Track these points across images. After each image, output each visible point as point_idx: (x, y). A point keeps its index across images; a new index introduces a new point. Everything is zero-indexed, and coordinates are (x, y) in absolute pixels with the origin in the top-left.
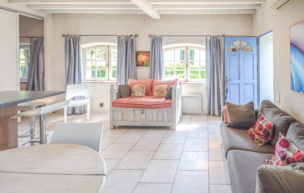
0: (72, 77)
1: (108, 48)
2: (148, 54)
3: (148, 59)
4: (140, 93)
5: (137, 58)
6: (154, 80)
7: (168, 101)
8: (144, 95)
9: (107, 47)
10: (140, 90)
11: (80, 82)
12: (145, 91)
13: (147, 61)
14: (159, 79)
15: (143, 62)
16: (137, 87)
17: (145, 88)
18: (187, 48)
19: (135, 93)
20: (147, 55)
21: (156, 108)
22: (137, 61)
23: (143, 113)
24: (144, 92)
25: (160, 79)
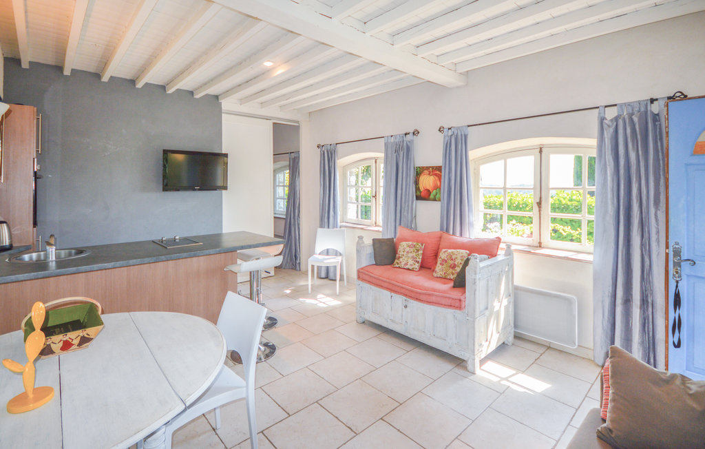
0: (326, 215)
1: (376, 162)
2: (438, 172)
3: (439, 184)
4: (411, 262)
5: (417, 183)
6: (445, 235)
7: (456, 294)
8: (417, 266)
9: (374, 161)
10: (410, 255)
11: (335, 226)
12: (421, 257)
13: (436, 189)
14: (458, 234)
15: (428, 191)
16: (405, 246)
17: (421, 252)
18: (541, 152)
19: (401, 259)
20: (436, 175)
21: (430, 302)
22: (417, 189)
23: (406, 307)
24: (418, 260)
25: (461, 235)
